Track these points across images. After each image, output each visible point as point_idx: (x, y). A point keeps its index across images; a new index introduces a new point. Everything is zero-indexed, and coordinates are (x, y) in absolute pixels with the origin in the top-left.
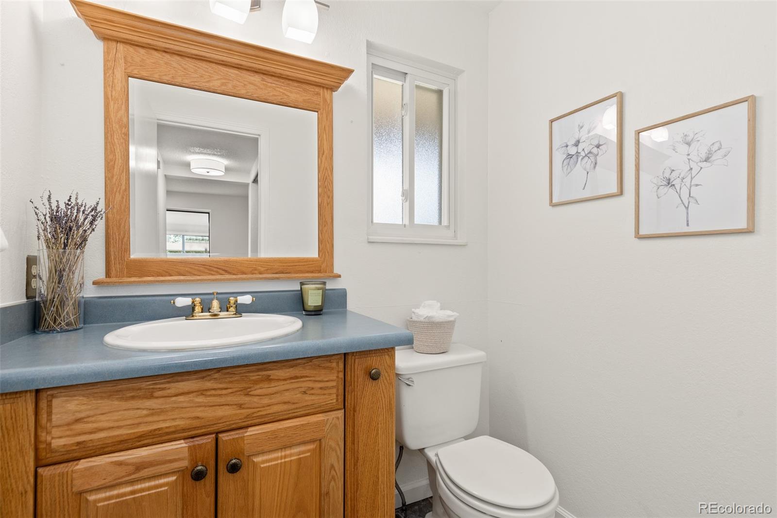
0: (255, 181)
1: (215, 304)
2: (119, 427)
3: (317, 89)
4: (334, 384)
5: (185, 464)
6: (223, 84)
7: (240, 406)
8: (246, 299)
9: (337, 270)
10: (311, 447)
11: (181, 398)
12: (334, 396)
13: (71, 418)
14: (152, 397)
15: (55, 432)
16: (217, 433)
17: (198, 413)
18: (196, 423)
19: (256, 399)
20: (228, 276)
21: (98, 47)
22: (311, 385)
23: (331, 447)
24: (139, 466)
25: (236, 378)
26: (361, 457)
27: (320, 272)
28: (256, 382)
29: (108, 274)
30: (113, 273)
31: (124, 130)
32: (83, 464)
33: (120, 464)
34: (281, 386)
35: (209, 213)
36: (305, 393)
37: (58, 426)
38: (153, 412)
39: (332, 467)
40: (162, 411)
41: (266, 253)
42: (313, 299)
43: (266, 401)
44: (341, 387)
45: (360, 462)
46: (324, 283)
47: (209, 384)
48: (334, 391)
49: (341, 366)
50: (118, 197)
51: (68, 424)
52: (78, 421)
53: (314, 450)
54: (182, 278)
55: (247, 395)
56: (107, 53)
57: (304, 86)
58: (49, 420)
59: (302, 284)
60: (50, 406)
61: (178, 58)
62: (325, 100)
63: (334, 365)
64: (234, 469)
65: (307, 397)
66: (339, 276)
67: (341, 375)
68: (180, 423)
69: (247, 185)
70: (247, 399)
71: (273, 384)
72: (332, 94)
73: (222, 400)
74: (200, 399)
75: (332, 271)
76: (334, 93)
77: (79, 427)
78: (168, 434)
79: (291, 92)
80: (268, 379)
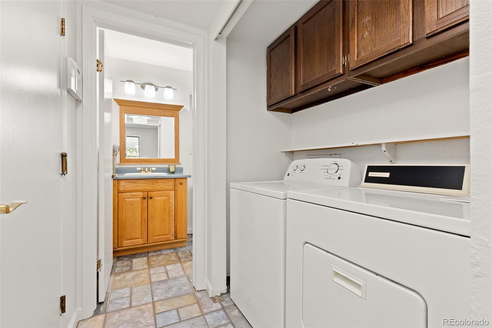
0: (160, 126)
1: (147, 170)
2: (131, 188)
3: (174, 111)
4: (172, 185)
5: (142, 196)
6: (148, 113)
7: (152, 187)
8: (154, 169)
9: (180, 162)
10: (167, 197)
11: (141, 184)
12: (172, 187)
13: (123, 185)
14: (136, 183)
15: (121, 187)
16: (148, 192)
17: (144, 187)
18: (144, 189)
19: (155, 186)
20: (149, 163)
21: (118, 107)
22: (167, 184)
23: (171, 198)
24: (134, 196)
25: (151, 181)
26: (178, 201)
27: (175, 162)
28: (155, 183)
29: (120, 162)
30: (122, 162)
31: (124, 127)
32: (125, 193)
33: (131, 194)
34: (161, 184)
35: (139, 137)
36: (166, 186)
37: (121, 186)
38: (136, 186)
39: (172, 202)
40: (138, 186)
41: (163, 157)
42: (172, 169)
43: (157, 187)
44: (174, 186)
45: (178, 202)
46: (175, 165)
47: (146, 182)
48: (172, 186)
49: (174, 181)
50: (123, 143)
51: (122, 186)
52: (124, 186)
53: (168, 198)
54: (138, 163)
55: (153, 185)
56: (120, 109)
57: (170, 111)
58: (120, 185)
59: (169, 165)
60: (120, 183)
61: (137, 107)
62: (176, 114)
63: (172, 181)
64: (151, 198)
65: (166, 187)
66: (181, 164)
67: (174, 183)
68: (142, 189)
69: (158, 126)
70: (153, 186)
71: (159, 183)
72: (178, 112)
73: (149, 185)
74: (145, 185)
75: (179, 162)
76: (179, 111)
77: (124, 187)
78: (139, 190)
79: (166, 113)
80: (158, 182)
